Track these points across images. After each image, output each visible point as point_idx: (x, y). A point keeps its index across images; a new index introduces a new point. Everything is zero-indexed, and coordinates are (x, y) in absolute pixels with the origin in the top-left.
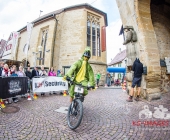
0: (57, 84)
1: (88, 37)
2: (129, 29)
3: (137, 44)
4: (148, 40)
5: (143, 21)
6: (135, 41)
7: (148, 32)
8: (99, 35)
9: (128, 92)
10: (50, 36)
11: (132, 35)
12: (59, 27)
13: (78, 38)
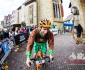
1: (54, 9)
5: (82, 5)
6: (78, 14)
8: (59, 8)
9: (74, 38)
11: (77, 11)
12: (38, 5)
13: (49, 10)
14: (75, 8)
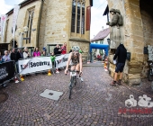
0: (41, 64)
1: (73, 15)
2: (115, 13)
3: (122, 28)
4: (134, 27)
6: (121, 25)
7: (135, 18)
8: (83, 14)
9: (110, 73)
10: (36, 15)
11: (118, 18)
12: (45, 7)
13: (63, 16)
14: (115, 12)
